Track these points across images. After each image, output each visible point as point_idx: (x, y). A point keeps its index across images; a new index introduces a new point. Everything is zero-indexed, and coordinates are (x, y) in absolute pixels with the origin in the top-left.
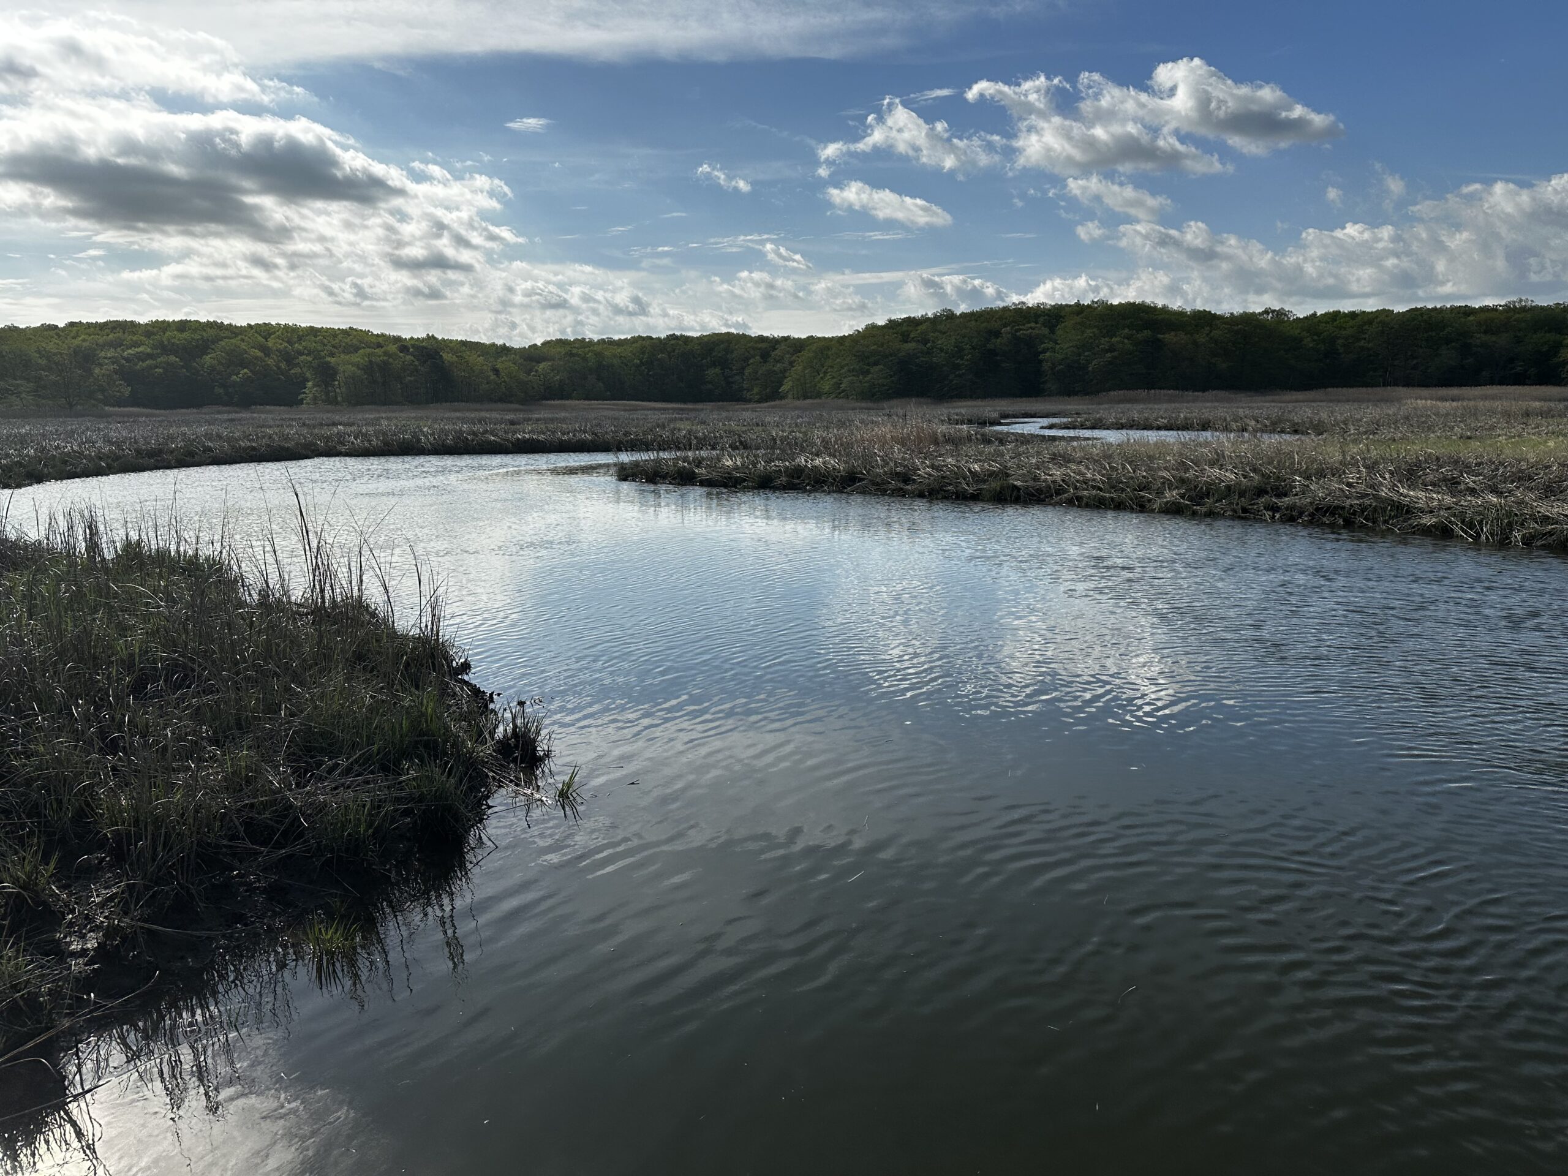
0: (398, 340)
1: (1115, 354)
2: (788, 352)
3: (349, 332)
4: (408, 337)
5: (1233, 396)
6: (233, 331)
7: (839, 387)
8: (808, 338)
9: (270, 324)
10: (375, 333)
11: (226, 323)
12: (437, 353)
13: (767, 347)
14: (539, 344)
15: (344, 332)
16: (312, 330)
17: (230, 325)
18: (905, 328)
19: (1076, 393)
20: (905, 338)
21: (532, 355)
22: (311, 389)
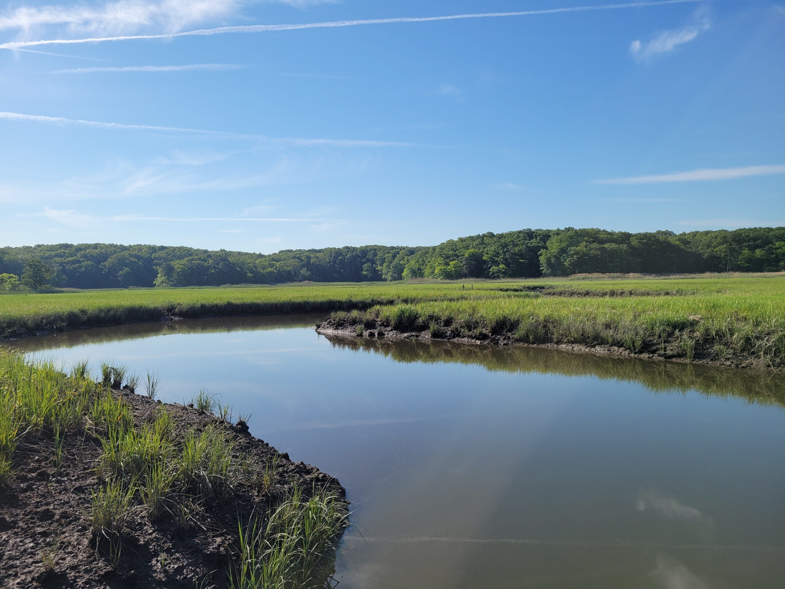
0: (206, 251)
1: (579, 255)
2: (407, 255)
3: (182, 249)
4: (211, 250)
5: (642, 276)
6: (123, 248)
8: (417, 247)
9: (141, 245)
10: (195, 249)
11: (119, 245)
12: (226, 259)
13: (395, 252)
14: (277, 253)
15: (180, 248)
16: (163, 248)
18: (467, 242)
19: (560, 275)
21: (274, 258)
22: (160, 279)
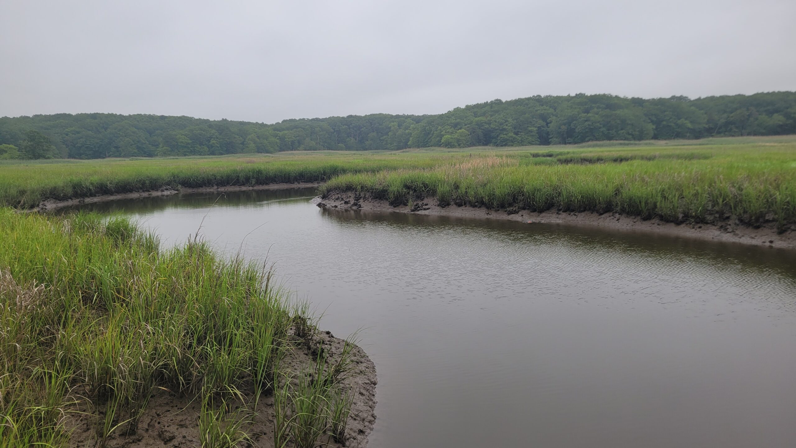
0: (207, 121)
1: (589, 123)
2: (412, 123)
3: (183, 118)
4: (213, 120)
6: (122, 118)
7: (441, 142)
9: (141, 114)
11: (118, 114)
12: (228, 128)
13: (401, 120)
14: (280, 122)
17: (120, 115)
18: (475, 110)
20: (476, 115)
21: (277, 128)
